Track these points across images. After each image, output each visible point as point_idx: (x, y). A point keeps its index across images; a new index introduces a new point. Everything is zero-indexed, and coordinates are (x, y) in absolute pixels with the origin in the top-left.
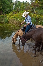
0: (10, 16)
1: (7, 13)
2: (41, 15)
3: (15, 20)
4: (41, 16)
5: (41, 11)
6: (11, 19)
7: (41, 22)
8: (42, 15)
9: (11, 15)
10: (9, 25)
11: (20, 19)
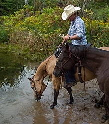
0: (16, 22)
1: (5, 13)
2: (102, 21)
3: (31, 33)
4: (101, 23)
5: (101, 12)
6: (16, 31)
7: (104, 40)
8: (104, 21)
9: (16, 20)
10: (12, 49)
11: (44, 32)
